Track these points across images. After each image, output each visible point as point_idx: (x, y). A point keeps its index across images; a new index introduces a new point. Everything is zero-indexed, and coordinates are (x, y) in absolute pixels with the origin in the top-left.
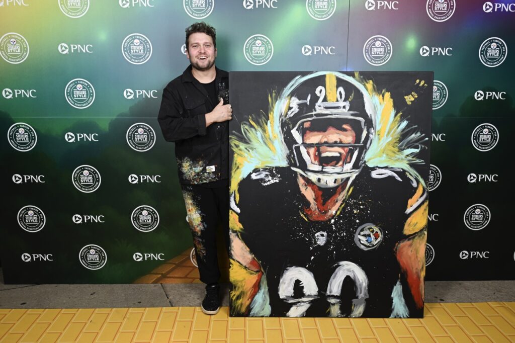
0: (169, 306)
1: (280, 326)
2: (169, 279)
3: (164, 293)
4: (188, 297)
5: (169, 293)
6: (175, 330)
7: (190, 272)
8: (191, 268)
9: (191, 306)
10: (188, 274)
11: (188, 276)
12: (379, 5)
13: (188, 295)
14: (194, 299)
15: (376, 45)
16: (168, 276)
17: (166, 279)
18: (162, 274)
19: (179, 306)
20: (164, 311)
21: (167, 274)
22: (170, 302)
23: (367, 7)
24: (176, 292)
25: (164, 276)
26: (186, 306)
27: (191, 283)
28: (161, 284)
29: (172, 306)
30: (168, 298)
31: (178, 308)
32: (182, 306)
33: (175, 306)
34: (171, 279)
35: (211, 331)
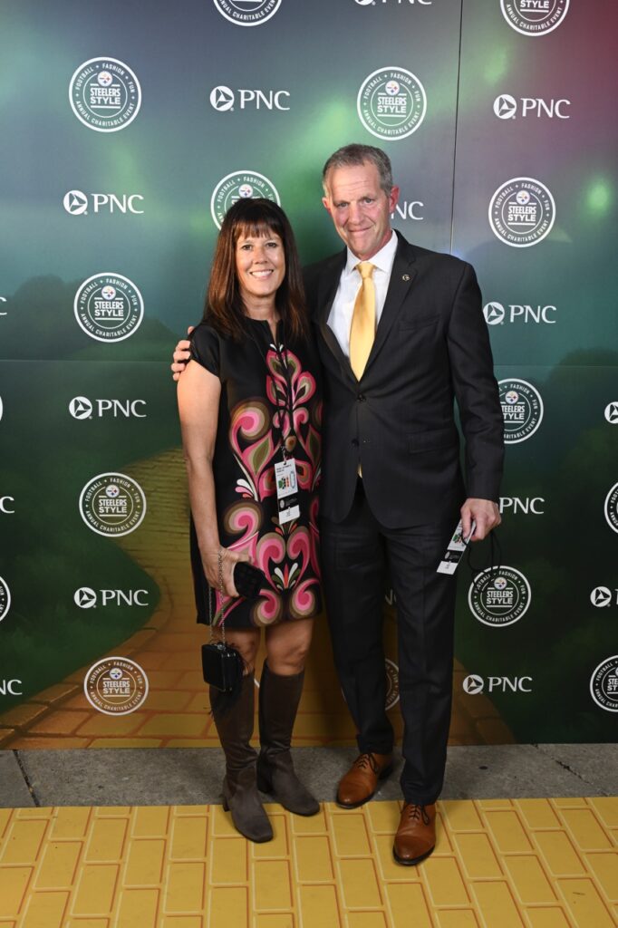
0: (29, 806)
1: (288, 853)
2: (33, 739)
3: (20, 773)
4: (78, 782)
5: (31, 774)
6: (41, 863)
7: (85, 722)
8: (87, 714)
9: (83, 805)
10: (79, 727)
11: (78, 733)
12: (525, 108)
13: (77, 778)
14: (90, 787)
15: (519, 200)
16: (31, 731)
17: (27, 739)
18: (17, 728)
19: (54, 805)
20: (18, 817)
21: (31, 728)
22: (33, 795)
23: (497, 112)
24: (49, 770)
25: (22, 733)
26: (71, 805)
27: (86, 748)
28: (15, 750)
29: (38, 805)
30: (28, 784)
31: (51, 808)
32: (62, 805)
33: (45, 805)
34: (38, 739)
35: (126, 865)
